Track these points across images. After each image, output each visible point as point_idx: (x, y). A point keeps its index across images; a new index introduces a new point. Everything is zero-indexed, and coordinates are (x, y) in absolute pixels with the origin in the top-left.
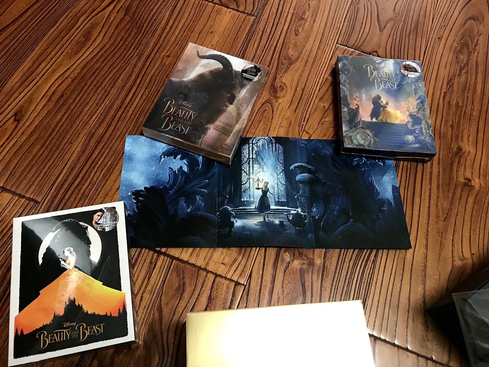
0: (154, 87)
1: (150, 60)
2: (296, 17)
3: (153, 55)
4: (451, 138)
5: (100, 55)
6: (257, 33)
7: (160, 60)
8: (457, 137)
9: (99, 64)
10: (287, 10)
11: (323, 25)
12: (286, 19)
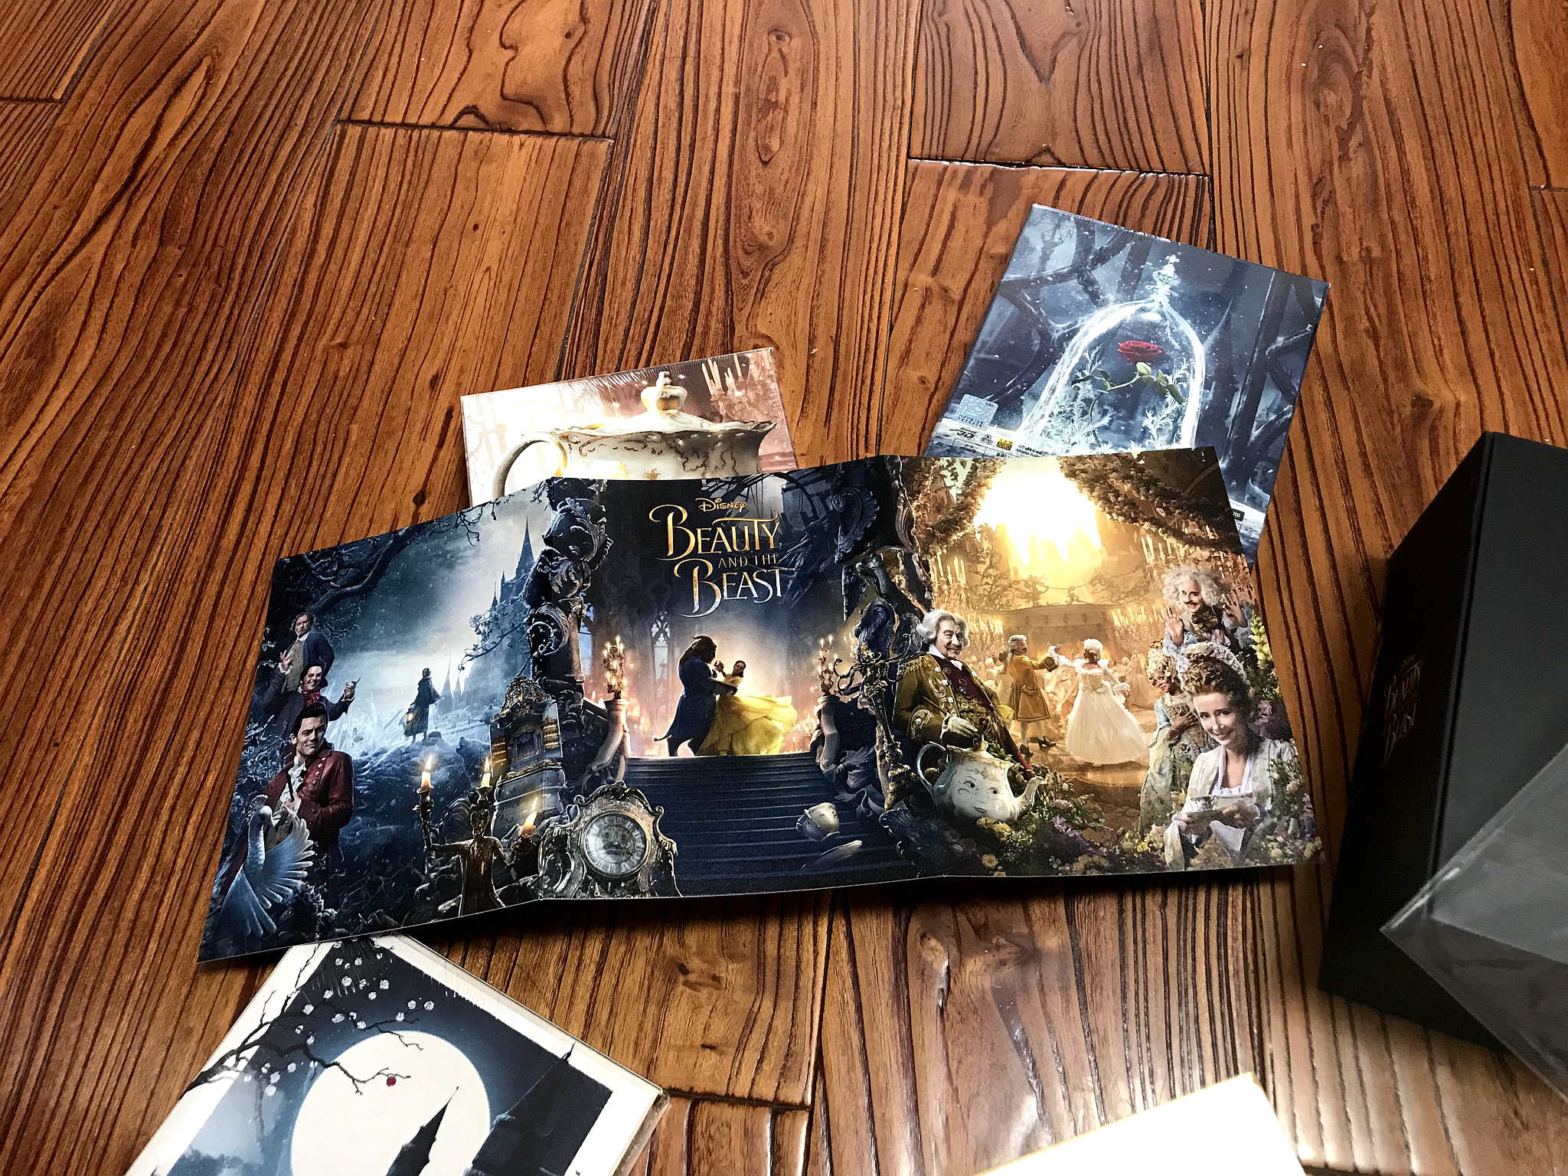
0: (315, 464)
1: (279, 377)
2: (749, 107)
3: (287, 356)
4: (1383, 372)
5: (99, 402)
6: (630, 193)
7: (316, 368)
8: (1401, 366)
9: (104, 433)
10: (714, 89)
11: (846, 108)
12: (717, 121)
